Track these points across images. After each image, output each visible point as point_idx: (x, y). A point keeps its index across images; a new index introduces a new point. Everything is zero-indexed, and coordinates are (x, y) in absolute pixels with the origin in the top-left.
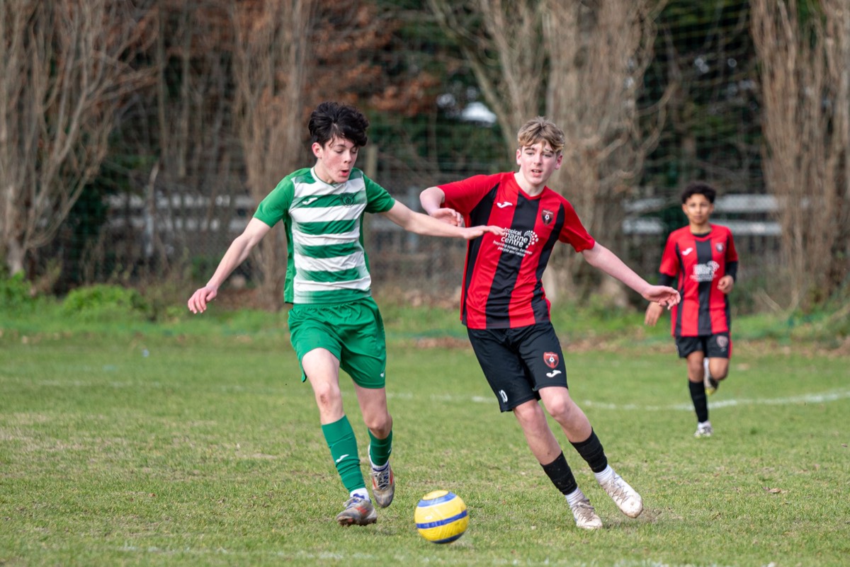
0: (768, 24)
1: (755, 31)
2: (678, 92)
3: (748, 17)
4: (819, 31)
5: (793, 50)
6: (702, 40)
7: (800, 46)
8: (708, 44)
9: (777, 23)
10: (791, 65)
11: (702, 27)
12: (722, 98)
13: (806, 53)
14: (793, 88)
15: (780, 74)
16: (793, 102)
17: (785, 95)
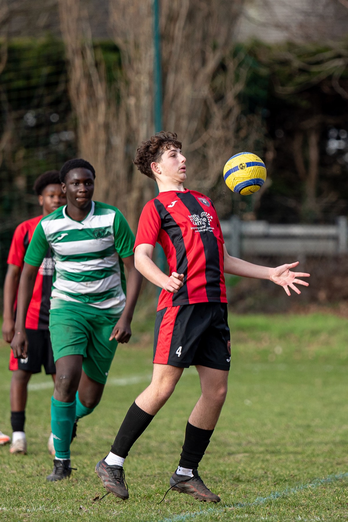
0: (84, 86)
1: (73, 93)
2: (11, 141)
3: (67, 81)
4: (123, 92)
5: (102, 107)
6: (29, 99)
7: (108, 104)
8: (35, 102)
9: (90, 85)
10: (101, 119)
11: (29, 88)
12: (47, 144)
13: (113, 109)
14: (102, 136)
15: (92, 127)
16: (102, 148)
17: (96, 142)
